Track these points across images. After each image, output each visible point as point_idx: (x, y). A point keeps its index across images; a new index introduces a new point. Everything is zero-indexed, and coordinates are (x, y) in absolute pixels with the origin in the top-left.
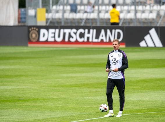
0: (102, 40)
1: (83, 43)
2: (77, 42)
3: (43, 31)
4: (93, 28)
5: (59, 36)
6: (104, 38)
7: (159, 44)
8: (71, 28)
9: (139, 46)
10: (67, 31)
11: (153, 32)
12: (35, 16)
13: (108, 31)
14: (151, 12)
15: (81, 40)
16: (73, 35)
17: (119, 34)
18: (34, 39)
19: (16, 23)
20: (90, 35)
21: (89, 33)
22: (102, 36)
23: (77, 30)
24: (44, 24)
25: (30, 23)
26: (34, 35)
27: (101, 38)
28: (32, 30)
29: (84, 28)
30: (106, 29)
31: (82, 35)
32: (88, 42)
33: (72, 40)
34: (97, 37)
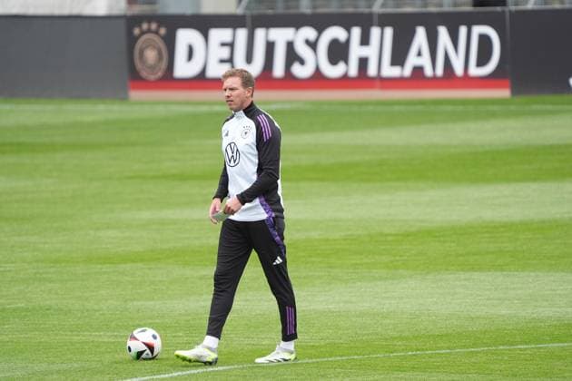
0: (418, 70)
2: (318, 79)
3: (186, 37)
4: (384, 21)
5: (249, 59)
6: (425, 61)
8: (296, 22)
13: (443, 33)
16: (302, 50)
17: (485, 42)
18: (152, 68)
20: (371, 52)
21: (365, 41)
22: (419, 54)
23: (320, 30)
26: (151, 55)
27: (412, 60)
28: (143, 33)
29: (346, 21)
32: (362, 79)
33: (300, 71)
34: (399, 58)
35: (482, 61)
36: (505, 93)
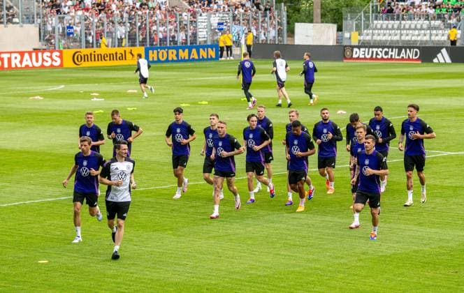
0: (403, 57)
1: (388, 59)
2: (382, 59)
3: (355, 50)
4: (396, 47)
5: (368, 54)
6: (404, 56)
7: (448, 60)
8: (378, 47)
9: (432, 62)
10: (375, 50)
11: (444, 51)
12: (350, 38)
13: (408, 50)
14: (443, 35)
15: (386, 57)
16: (379, 53)
17: (416, 52)
18: (349, 56)
19: (335, 44)
20: (393, 53)
21: (392, 51)
22: (403, 54)
23: (383, 49)
24: (357, 44)
25: (345, 43)
26: (348, 53)
27: (401, 55)
28: (347, 49)
29: (388, 47)
30: (406, 48)
31: (386, 53)
32: (391, 59)
33: (379, 57)
34: (399, 55)
35: (416, 55)
36: (420, 62)
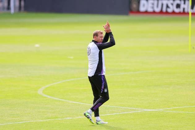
2: (174, 13)
5: (157, 6)
10: (165, 2)
15: (177, 10)
16: (170, 5)
20: (186, 6)
21: (185, 3)
26: (134, 6)
31: (178, 6)
32: (184, 13)
33: (169, 10)
